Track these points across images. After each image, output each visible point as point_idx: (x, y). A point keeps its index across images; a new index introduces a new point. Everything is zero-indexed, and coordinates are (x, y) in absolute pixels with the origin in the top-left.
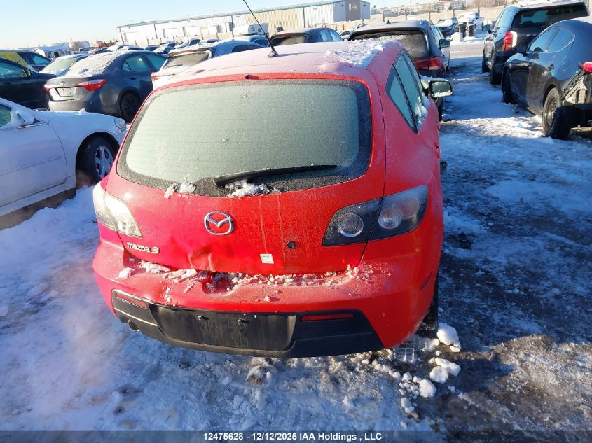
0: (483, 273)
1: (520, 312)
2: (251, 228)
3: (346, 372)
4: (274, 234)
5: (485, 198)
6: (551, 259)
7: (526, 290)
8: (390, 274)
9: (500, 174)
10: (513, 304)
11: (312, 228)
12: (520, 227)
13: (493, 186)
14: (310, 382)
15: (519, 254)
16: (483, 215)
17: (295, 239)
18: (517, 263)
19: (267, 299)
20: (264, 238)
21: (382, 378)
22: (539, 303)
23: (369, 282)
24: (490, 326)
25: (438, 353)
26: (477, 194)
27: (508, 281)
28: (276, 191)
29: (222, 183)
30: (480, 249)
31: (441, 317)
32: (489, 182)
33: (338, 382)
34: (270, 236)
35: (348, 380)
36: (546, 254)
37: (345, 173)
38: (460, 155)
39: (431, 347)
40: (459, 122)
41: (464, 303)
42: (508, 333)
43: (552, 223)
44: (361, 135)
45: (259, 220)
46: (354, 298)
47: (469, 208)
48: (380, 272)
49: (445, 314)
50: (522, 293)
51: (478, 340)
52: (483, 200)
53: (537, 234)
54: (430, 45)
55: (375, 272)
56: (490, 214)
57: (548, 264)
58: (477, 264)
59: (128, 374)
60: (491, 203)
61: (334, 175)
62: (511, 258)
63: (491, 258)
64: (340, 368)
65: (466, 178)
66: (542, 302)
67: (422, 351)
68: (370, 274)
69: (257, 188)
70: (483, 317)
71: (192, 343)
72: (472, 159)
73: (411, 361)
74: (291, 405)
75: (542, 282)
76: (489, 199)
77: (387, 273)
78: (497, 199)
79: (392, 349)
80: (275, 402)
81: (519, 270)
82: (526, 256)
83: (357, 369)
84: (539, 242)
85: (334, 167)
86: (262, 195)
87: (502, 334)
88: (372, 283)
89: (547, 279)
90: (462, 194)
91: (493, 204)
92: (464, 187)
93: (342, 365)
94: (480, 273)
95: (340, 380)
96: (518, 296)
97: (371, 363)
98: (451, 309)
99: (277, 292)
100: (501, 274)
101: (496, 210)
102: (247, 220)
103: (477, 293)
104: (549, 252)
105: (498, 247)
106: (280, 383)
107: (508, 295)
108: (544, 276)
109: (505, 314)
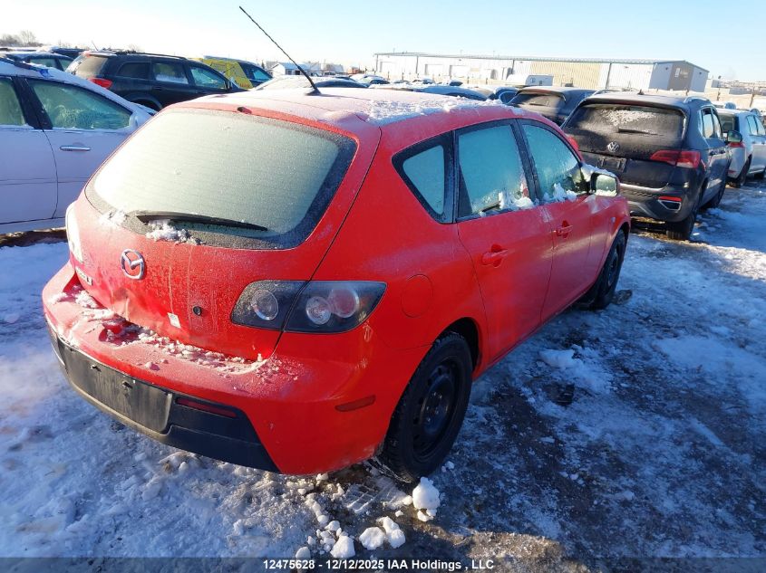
0: (552, 441)
1: (553, 505)
2: (159, 278)
3: (268, 495)
4: (181, 292)
5: (650, 350)
6: (666, 453)
7: (589, 480)
8: (296, 378)
9: (701, 327)
10: (556, 491)
11: (220, 295)
12: (663, 402)
13: (675, 339)
14: (221, 490)
15: (625, 433)
16: (626, 371)
17: (201, 304)
18: (612, 444)
19: (148, 365)
20: (170, 294)
21: (302, 516)
22: (592, 503)
23: (266, 381)
24: (497, 507)
25: (398, 514)
26: (643, 344)
27: (576, 462)
28: (192, 241)
29: (147, 219)
30: (579, 412)
31: (445, 474)
32: (672, 332)
33: (250, 502)
34: (176, 292)
35: (263, 503)
36: (666, 446)
37: (275, 239)
38: (668, 289)
39: (395, 505)
40: (710, 247)
41: (491, 468)
42: (512, 523)
43: (717, 409)
44: (316, 200)
45: (167, 271)
46: (237, 394)
47: (615, 357)
48: (286, 372)
49: (453, 472)
50: (581, 482)
51: (464, 516)
52: (646, 352)
53: (680, 417)
54: (686, 133)
55: (282, 371)
56: (637, 373)
57: (654, 459)
58: (555, 428)
59: (58, 415)
60: (653, 360)
61: (261, 239)
62: (608, 435)
63: (581, 427)
64: (266, 488)
65: (646, 319)
66: (595, 502)
67: (382, 504)
68: (274, 372)
69: (174, 232)
70: (499, 494)
71: (87, 395)
72: (681, 297)
73: (356, 511)
74: (181, 506)
75: (622, 478)
76: (655, 354)
77: (294, 376)
78: (665, 356)
79: (345, 490)
80: (166, 497)
81: (605, 453)
82: (633, 438)
83: (283, 496)
84: (669, 427)
85: (265, 229)
86: (177, 242)
87: (504, 522)
88: (270, 382)
89: (634, 477)
90: (624, 337)
91: (655, 361)
92: (633, 330)
93: (272, 486)
94: (550, 440)
95: (254, 501)
96: (571, 483)
97: (305, 495)
98: (466, 469)
99: (162, 361)
100: (574, 450)
101: (652, 371)
102: (157, 267)
103: (521, 463)
104: (672, 444)
105: (604, 416)
106: (191, 480)
107: (560, 478)
108: (632, 472)
109: (531, 500)
